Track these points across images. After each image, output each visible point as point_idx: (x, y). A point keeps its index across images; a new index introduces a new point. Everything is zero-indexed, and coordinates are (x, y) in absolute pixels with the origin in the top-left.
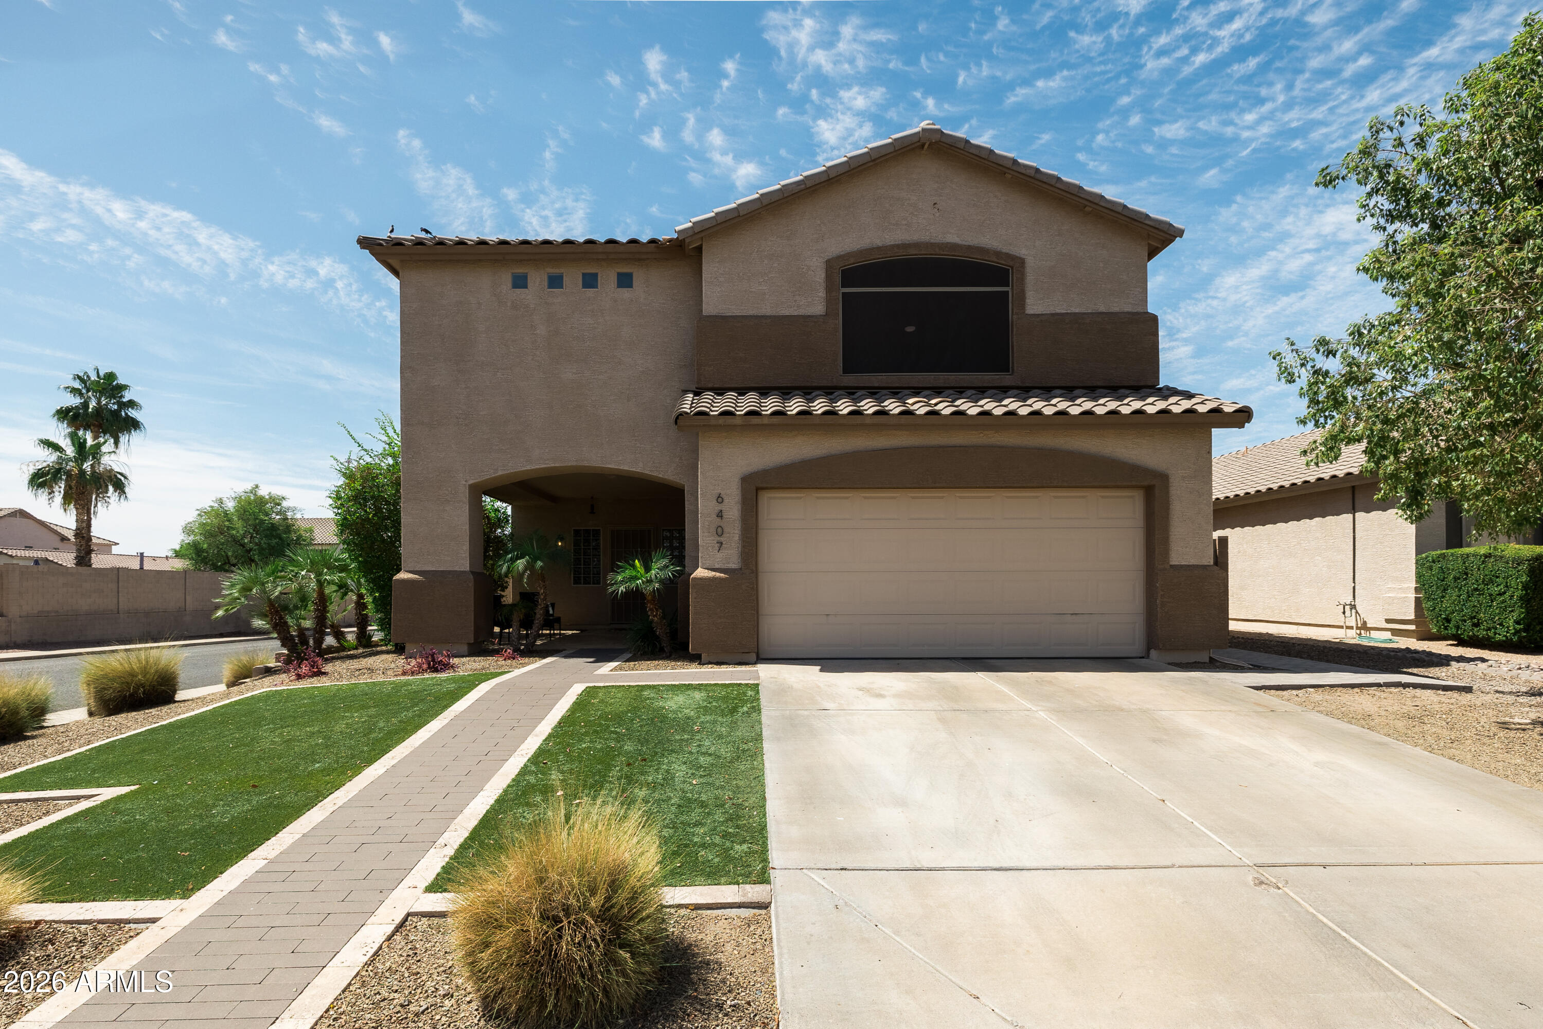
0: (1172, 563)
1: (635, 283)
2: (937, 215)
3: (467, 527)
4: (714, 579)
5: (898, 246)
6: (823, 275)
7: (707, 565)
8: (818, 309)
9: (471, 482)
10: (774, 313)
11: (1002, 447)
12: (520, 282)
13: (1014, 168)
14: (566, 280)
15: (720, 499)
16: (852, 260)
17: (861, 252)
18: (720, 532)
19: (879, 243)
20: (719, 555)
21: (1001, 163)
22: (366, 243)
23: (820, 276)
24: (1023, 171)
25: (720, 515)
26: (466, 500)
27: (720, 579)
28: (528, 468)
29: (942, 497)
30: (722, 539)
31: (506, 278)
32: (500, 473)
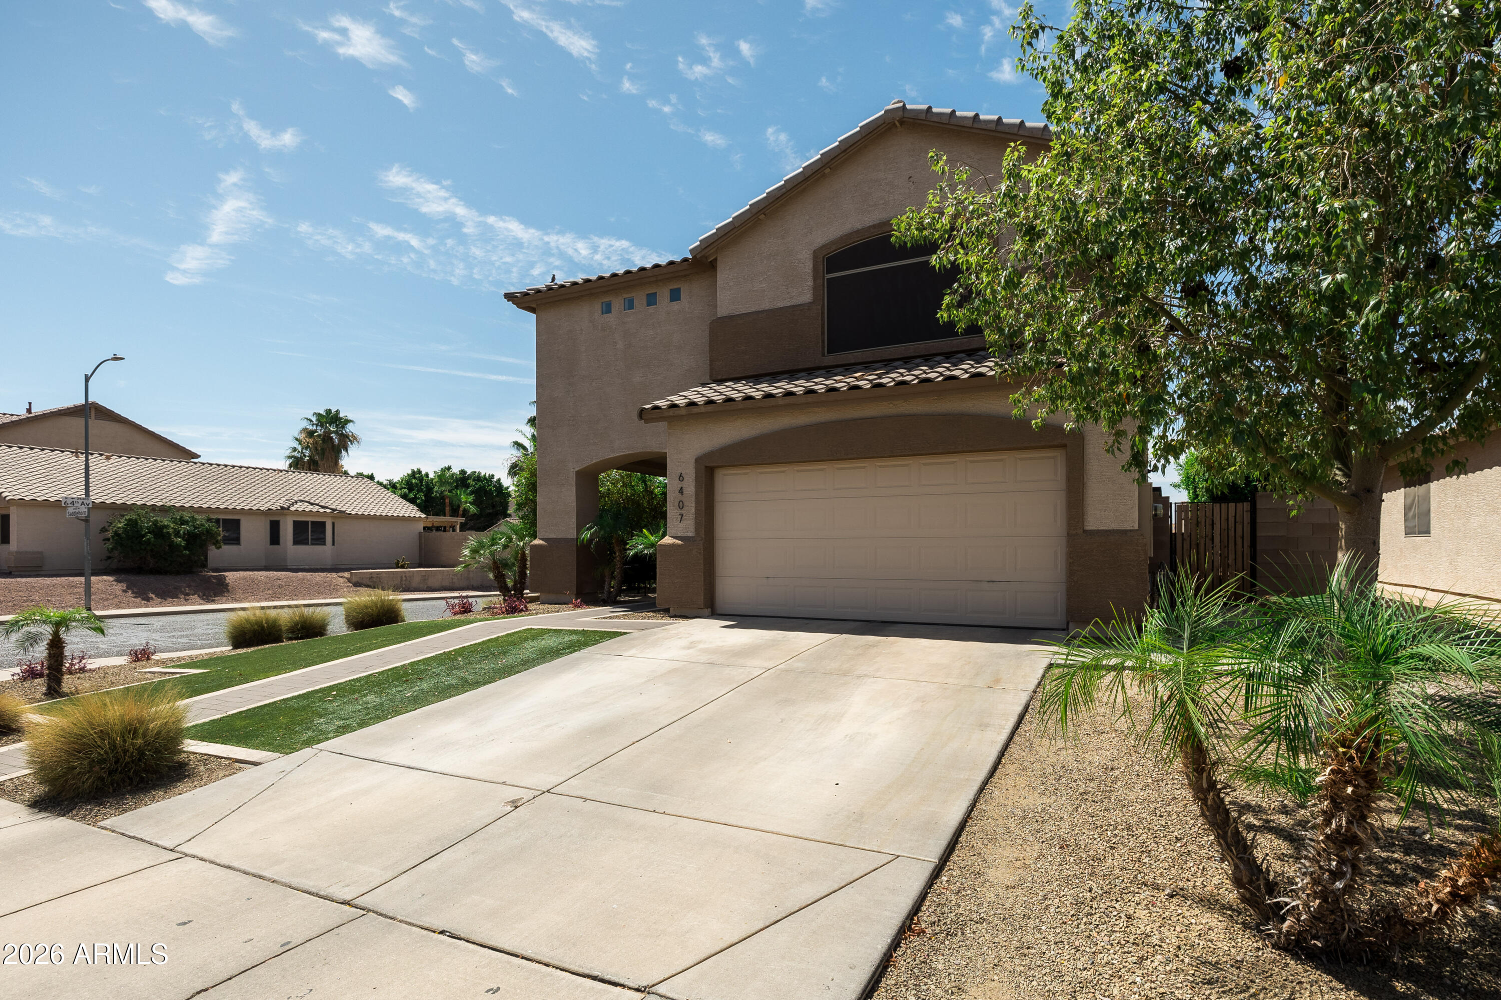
0: (1087, 528)
1: (682, 296)
2: (912, 188)
3: (575, 504)
4: (673, 545)
5: (874, 226)
6: (811, 266)
7: (672, 534)
8: (806, 297)
9: (577, 469)
10: (772, 307)
11: (910, 415)
12: (607, 309)
13: (976, 125)
14: (636, 303)
15: (681, 477)
16: (834, 248)
17: (842, 238)
18: (681, 505)
19: (858, 226)
20: (681, 525)
21: (962, 124)
22: (509, 297)
23: (808, 266)
24: (984, 127)
25: (681, 491)
26: (574, 484)
27: (678, 545)
28: (612, 456)
29: (864, 467)
30: (683, 512)
31: (597, 307)
32: (594, 461)
